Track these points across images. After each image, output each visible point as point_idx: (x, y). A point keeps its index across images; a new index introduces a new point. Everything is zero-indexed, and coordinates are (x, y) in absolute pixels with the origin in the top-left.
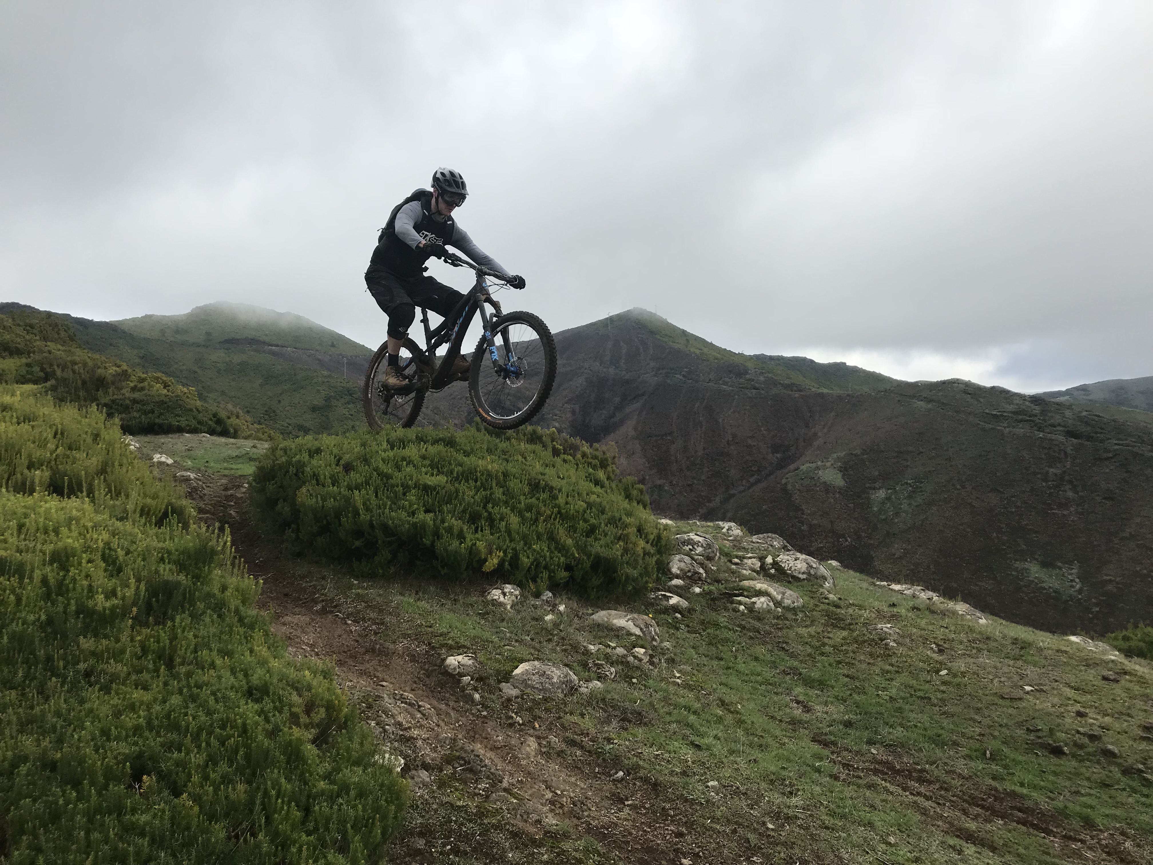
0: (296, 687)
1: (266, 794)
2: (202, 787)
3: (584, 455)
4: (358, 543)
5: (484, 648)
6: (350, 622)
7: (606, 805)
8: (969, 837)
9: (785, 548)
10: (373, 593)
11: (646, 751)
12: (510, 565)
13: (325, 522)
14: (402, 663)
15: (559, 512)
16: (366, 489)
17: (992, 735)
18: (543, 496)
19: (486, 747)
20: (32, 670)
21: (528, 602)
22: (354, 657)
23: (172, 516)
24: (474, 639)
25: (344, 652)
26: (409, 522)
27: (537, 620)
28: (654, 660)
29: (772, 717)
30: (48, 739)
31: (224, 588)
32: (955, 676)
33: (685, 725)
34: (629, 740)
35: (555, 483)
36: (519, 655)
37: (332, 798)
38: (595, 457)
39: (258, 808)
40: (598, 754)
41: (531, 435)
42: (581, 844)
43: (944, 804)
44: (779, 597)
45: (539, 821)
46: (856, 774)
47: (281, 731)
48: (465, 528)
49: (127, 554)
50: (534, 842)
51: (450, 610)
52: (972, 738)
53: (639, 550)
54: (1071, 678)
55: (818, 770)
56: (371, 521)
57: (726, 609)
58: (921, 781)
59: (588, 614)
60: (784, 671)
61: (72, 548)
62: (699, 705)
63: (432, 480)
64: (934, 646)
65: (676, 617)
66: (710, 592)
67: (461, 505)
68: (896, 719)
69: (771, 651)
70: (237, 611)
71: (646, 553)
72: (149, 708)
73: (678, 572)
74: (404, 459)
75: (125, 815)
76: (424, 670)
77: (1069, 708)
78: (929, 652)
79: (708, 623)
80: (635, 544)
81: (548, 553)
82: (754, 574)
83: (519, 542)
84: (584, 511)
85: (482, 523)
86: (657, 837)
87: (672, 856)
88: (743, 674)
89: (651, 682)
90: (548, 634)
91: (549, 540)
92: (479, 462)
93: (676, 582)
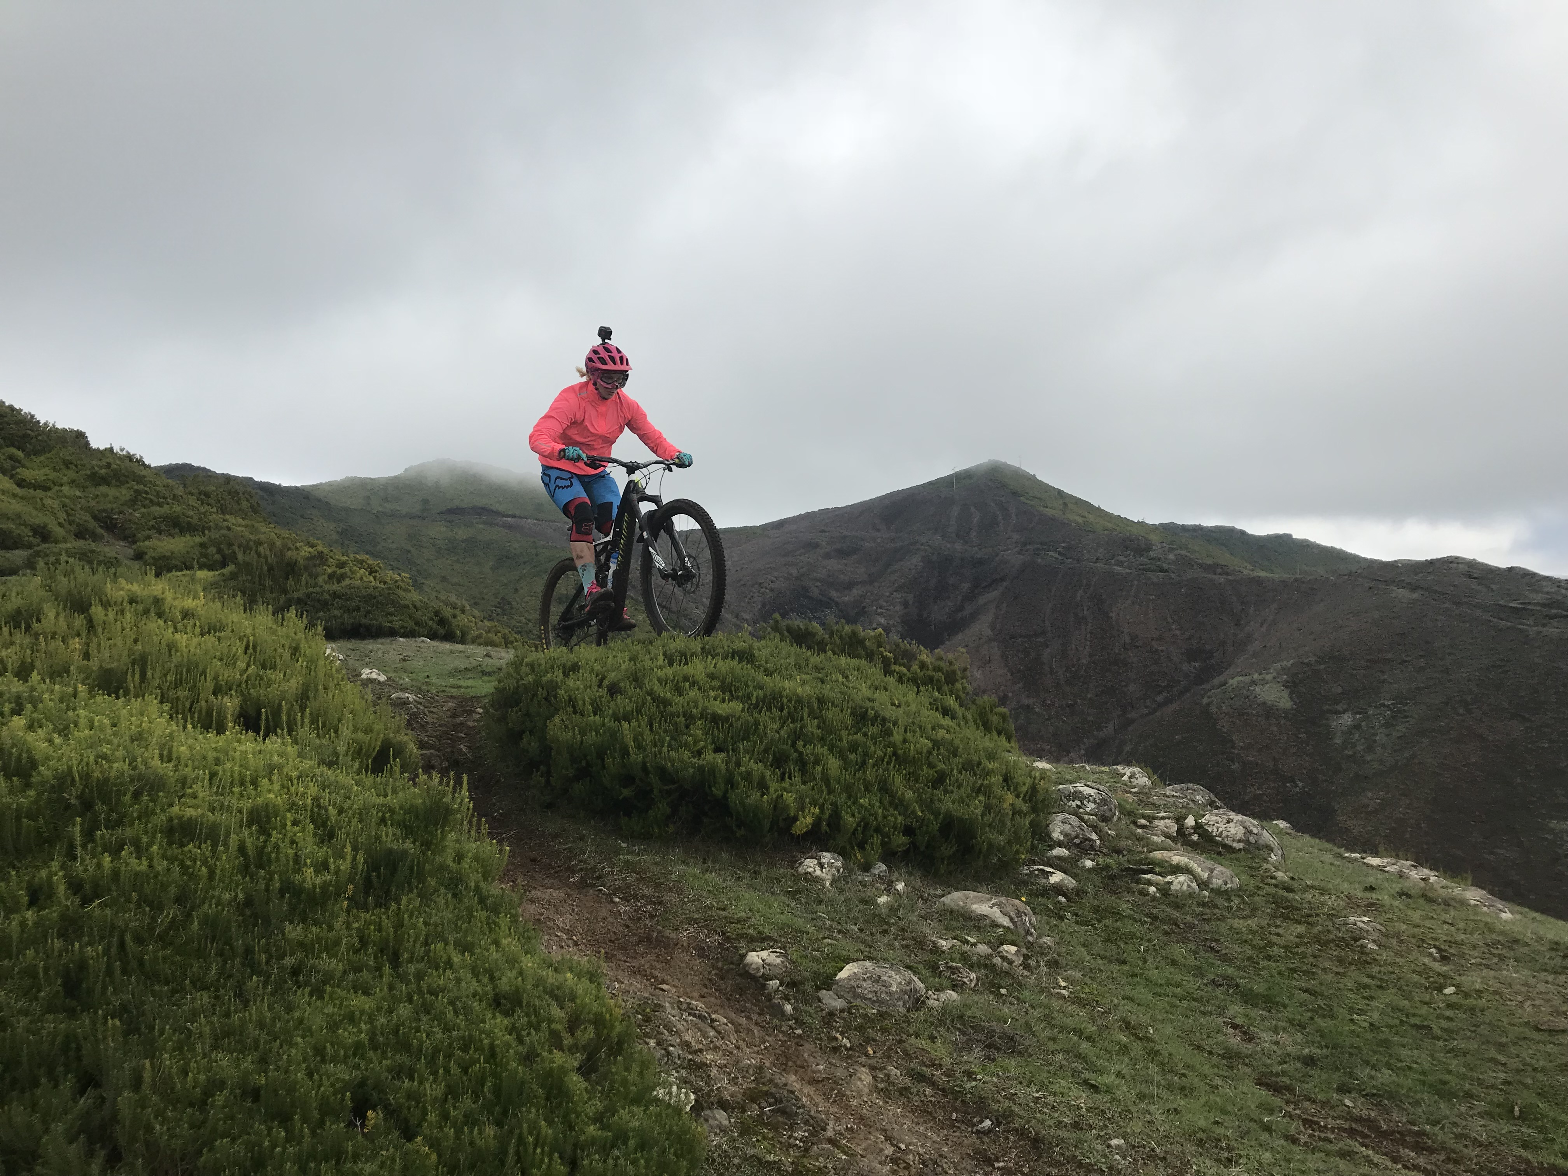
0: (557, 995)
1: (521, 1141)
2: (441, 1128)
3: (923, 666)
4: (626, 792)
5: (796, 941)
6: (617, 900)
7: (969, 1167)
9: (1212, 804)
10: (647, 860)
11: (1021, 1091)
12: (828, 825)
13: (584, 763)
14: (687, 958)
15: (895, 754)
16: (637, 720)
17: (1522, 1083)
18: (873, 730)
19: (803, 1079)
20: (228, 966)
21: (854, 877)
22: (623, 948)
23: (394, 760)
24: (782, 929)
25: (611, 941)
26: (693, 766)
27: (866, 902)
28: (1029, 961)
29: (1198, 1047)
30: (250, 1058)
31: (459, 857)
32: (1467, 995)
33: (1076, 1056)
34: (998, 1075)
35: (889, 712)
36: (845, 953)
37: (605, 1149)
38: (938, 669)
39: (511, 1159)
40: (956, 1095)
44: (1205, 875)
46: (1323, 1135)
47: (538, 1055)
48: (768, 773)
49: (341, 811)
51: (749, 886)
52: (1493, 1087)
53: (1006, 805)
55: (1267, 1128)
56: (644, 764)
57: (1129, 891)
58: (1419, 1148)
59: (936, 896)
60: (1213, 980)
61: (274, 806)
62: (1095, 1028)
63: (722, 708)
64: (1433, 950)
65: (1059, 902)
66: (1107, 867)
67: (761, 742)
68: (1381, 1058)
69: (1195, 952)
70: (477, 889)
71: (1016, 812)
72: (371, 1020)
73: (1062, 838)
74: (686, 679)
75: (344, 1162)
76: (718, 969)
78: (1426, 960)
79: (1105, 910)
80: (1001, 799)
81: (880, 811)
82: (1169, 841)
83: (840, 794)
84: (929, 753)
85: (790, 767)
88: (1155, 984)
89: (1027, 994)
90: (883, 924)
91: (881, 792)
92: (786, 684)
93: (1057, 852)
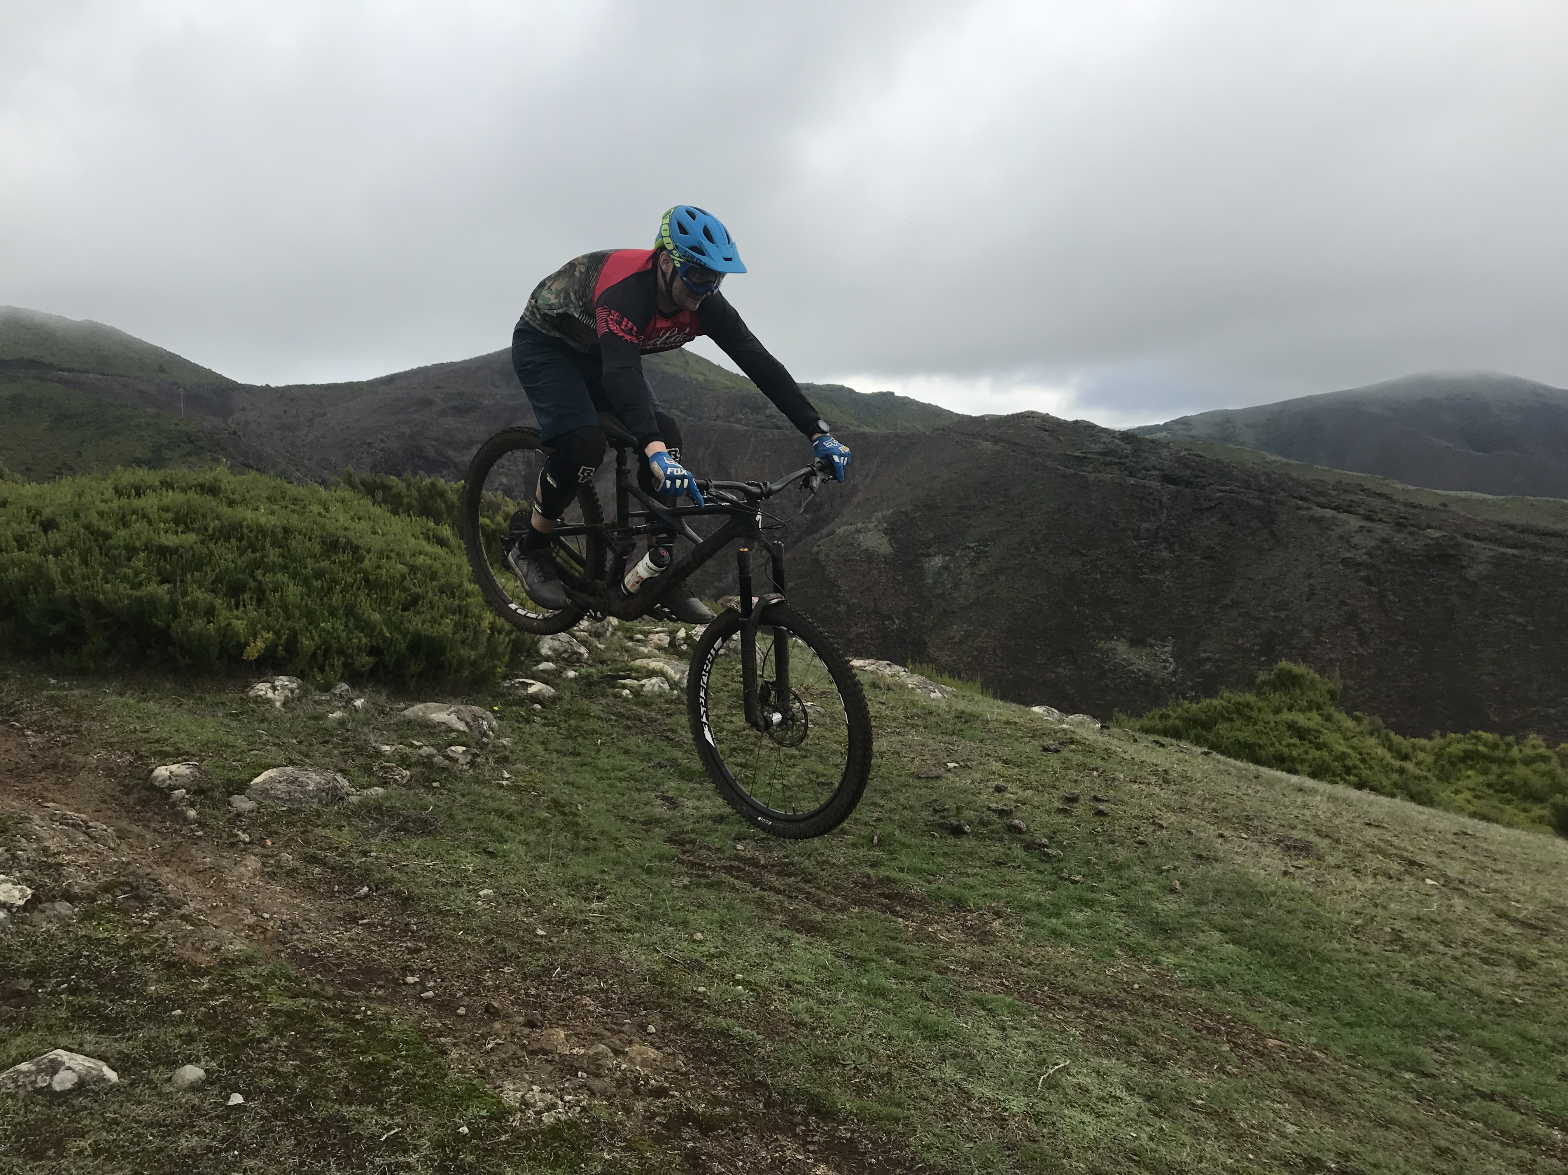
4: (56, 629)
5: (218, 753)
6: (29, 733)
7: (331, 926)
8: (811, 929)
10: (76, 694)
11: (413, 863)
12: (283, 649)
13: (6, 601)
14: (91, 779)
15: (365, 579)
16: (68, 554)
17: (889, 818)
18: (344, 557)
19: (177, 870)
21: (309, 697)
22: (20, 775)
24: (207, 744)
26: (129, 597)
27: (315, 718)
28: (479, 760)
29: (624, 818)
33: (486, 831)
34: (396, 852)
35: (366, 540)
36: (268, 761)
40: (343, 870)
41: (430, 490)
42: (264, 970)
43: (797, 897)
44: (676, 677)
45: (217, 949)
48: (218, 602)
50: (198, 972)
51: (188, 711)
52: (866, 824)
53: (485, 624)
54: (1006, 752)
55: (649, 871)
56: (72, 597)
57: (604, 695)
58: (781, 874)
59: (398, 710)
60: (659, 763)
62: (520, 808)
63: (170, 540)
65: (534, 710)
66: (588, 676)
67: (214, 572)
69: (652, 742)
71: (496, 629)
73: (550, 653)
74: (134, 512)
76: (123, 785)
77: (989, 784)
79: (575, 712)
80: (480, 618)
81: (344, 635)
82: (657, 651)
83: (299, 619)
84: (403, 578)
85: (246, 596)
86: (384, 955)
87: (397, 975)
88: (601, 770)
89: (460, 785)
90: (326, 735)
91: (347, 616)
92: (249, 514)
93: (544, 666)
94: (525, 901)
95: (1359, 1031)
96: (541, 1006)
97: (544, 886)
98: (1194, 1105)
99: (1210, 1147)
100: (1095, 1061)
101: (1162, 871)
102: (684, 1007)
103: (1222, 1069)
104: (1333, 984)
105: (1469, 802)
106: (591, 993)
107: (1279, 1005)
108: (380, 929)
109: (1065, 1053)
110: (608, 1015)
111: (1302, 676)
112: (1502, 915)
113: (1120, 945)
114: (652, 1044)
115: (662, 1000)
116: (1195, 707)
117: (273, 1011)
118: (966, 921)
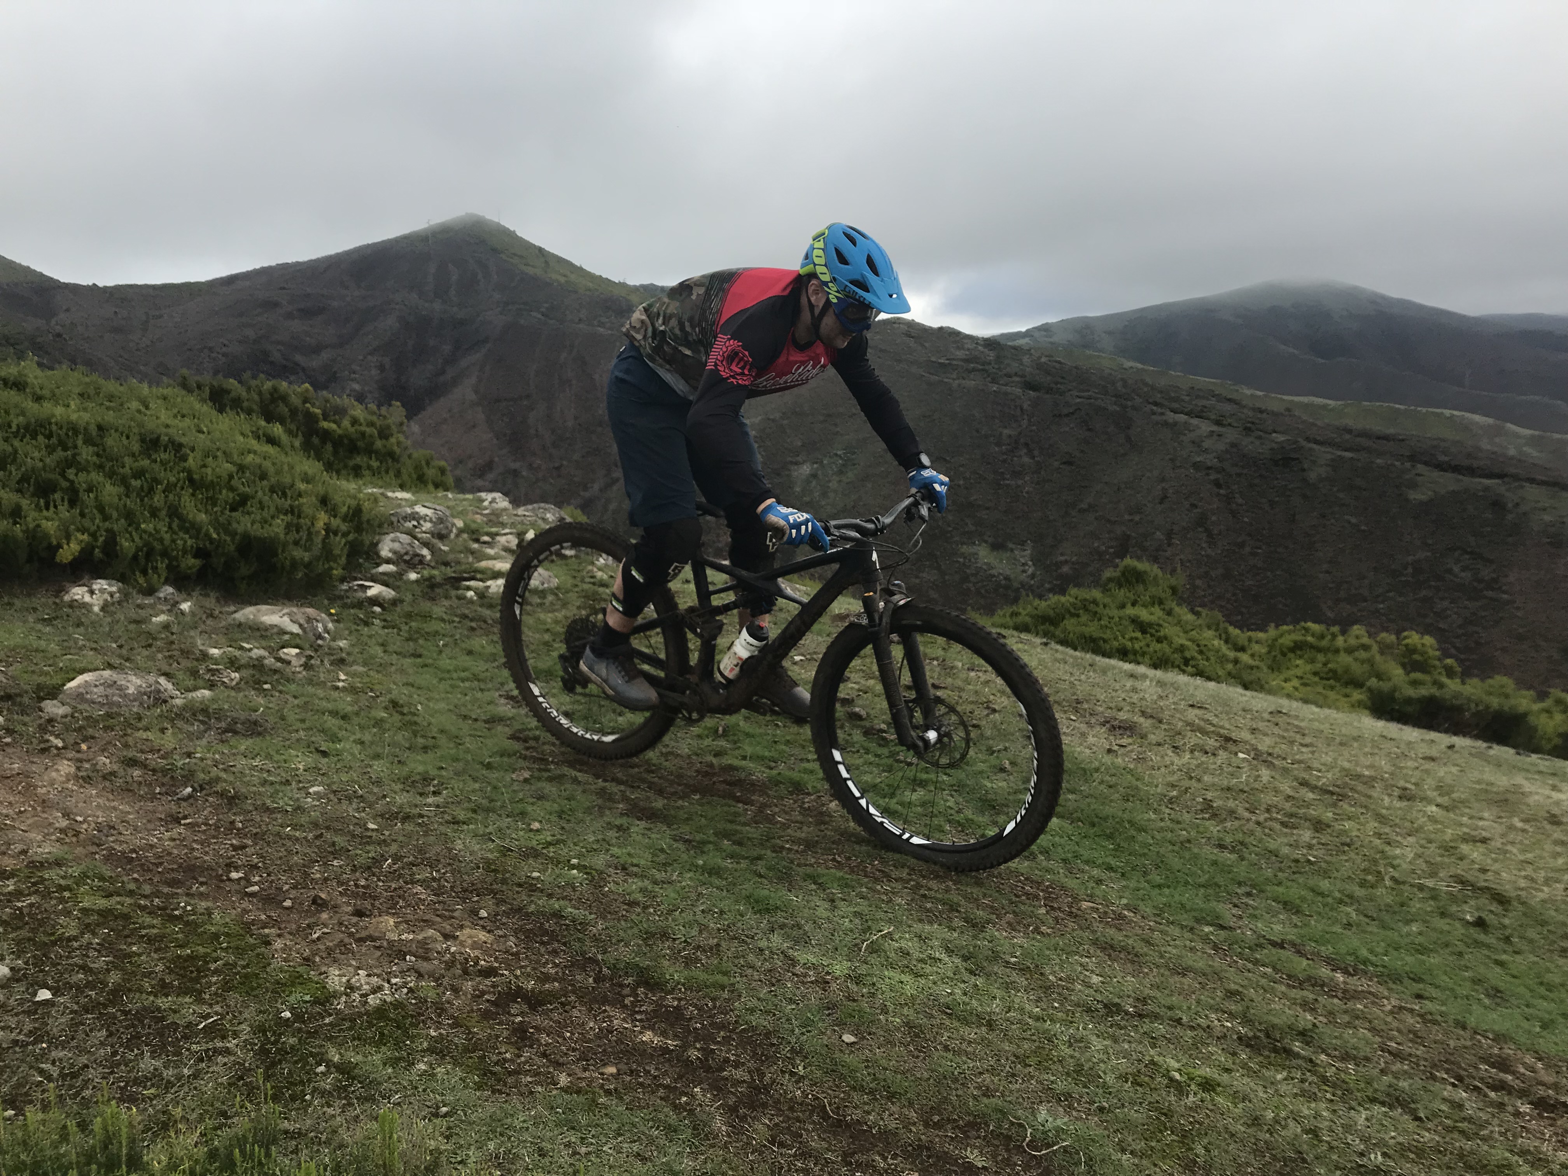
5: (27, 658)
7: (151, 827)
11: (241, 763)
12: (101, 551)
15: (190, 479)
18: (164, 456)
21: (131, 600)
27: (137, 622)
28: (313, 662)
29: (465, 717)
33: (318, 731)
34: (223, 753)
35: (189, 439)
36: (83, 665)
38: (371, 424)
40: (164, 772)
41: (271, 394)
42: (76, 871)
43: (639, 787)
45: (24, 852)
48: (25, 503)
53: (320, 524)
55: (489, 766)
57: (447, 597)
59: (228, 613)
62: (356, 709)
65: (373, 612)
66: (432, 577)
67: (18, 471)
71: (331, 531)
73: (390, 555)
79: (416, 614)
80: (314, 519)
81: (168, 536)
82: (504, 553)
84: (231, 477)
85: (57, 496)
86: (207, 853)
87: (220, 872)
88: (443, 671)
89: (293, 687)
90: (149, 639)
91: (170, 517)
92: (59, 411)
93: (384, 568)
94: (357, 797)
95: (1166, 891)
96: (370, 896)
97: (378, 782)
98: (1008, 962)
99: (1020, 998)
100: (918, 927)
101: (994, 752)
102: (518, 892)
103: (1037, 930)
104: (1146, 851)
105: (1296, 689)
106: (423, 883)
107: (1095, 872)
108: (203, 828)
109: (890, 921)
110: (439, 902)
111: (1145, 572)
112: (1304, 783)
113: (949, 821)
114: (484, 927)
115: (495, 886)
116: (1044, 604)
117: (84, 911)
118: (804, 803)
